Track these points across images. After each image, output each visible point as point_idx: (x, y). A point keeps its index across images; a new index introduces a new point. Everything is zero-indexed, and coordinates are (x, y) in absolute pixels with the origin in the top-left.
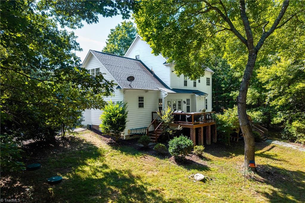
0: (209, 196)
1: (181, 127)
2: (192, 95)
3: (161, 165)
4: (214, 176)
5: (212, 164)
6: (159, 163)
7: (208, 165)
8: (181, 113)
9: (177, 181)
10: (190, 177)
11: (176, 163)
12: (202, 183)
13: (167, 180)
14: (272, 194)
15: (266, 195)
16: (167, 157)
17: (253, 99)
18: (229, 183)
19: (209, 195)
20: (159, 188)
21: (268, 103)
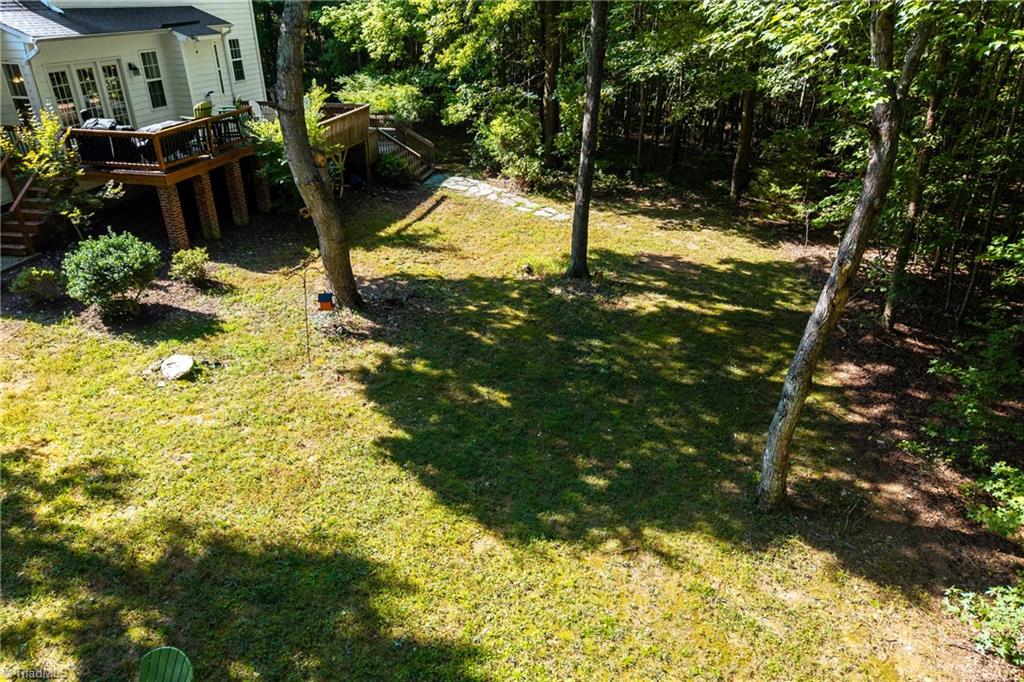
0: (199, 422)
1: (120, 187)
2: (162, 36)
3: (45, 350)
4: (227, 351)
5: (235, 306)
6: (38, 341)
7: (221, 313)
8: (112, 128)
9: (99, 396)
10: (149, 372)
11: (105, 328)
12: (185, 386)
13: (62, 403)
14: (378, 368)
15: (362, 374)
16: (67, 314)
17: (390, 42)
18: (268, 365)
19: (199, 418)
20: (32, 439)
21: (432, 57)
